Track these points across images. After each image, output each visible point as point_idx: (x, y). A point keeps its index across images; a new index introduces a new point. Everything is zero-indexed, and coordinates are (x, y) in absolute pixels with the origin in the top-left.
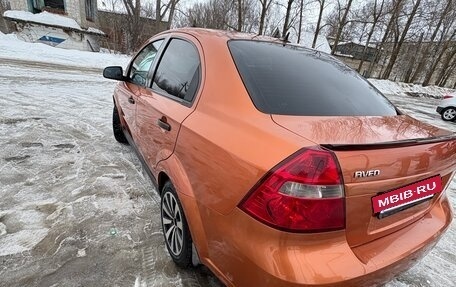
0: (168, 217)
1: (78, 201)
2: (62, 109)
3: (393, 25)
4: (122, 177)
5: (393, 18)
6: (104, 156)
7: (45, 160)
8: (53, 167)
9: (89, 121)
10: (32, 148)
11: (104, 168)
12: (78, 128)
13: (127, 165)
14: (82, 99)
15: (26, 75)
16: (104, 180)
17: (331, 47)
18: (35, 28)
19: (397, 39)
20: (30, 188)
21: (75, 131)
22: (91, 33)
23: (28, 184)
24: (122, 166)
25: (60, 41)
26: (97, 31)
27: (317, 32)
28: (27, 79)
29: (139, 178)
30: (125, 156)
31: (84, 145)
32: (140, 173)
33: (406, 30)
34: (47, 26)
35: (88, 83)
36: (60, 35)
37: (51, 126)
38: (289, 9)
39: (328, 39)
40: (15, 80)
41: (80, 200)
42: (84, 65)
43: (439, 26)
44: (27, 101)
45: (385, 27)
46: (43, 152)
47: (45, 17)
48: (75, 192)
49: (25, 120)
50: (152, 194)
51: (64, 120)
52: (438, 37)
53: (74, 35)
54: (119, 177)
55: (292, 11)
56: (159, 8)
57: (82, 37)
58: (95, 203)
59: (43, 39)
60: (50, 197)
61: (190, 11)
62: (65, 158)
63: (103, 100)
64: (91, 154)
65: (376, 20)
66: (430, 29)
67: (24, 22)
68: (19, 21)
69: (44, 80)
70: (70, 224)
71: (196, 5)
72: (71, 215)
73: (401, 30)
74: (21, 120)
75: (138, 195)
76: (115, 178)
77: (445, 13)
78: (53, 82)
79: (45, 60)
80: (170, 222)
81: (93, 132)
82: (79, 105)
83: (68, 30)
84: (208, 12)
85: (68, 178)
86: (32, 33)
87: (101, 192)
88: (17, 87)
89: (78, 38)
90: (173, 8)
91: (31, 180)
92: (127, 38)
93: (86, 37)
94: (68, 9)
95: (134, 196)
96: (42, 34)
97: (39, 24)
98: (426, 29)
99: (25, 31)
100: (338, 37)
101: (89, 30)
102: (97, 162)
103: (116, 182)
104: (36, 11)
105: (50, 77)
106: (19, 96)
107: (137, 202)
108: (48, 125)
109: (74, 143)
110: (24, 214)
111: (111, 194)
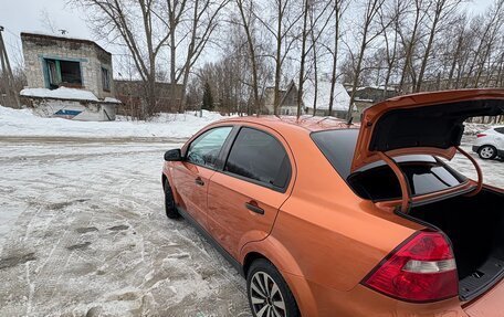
0: (259, 296)
1: (155, 286)
2: (99, 187)
3: (408, 69)
4: (187, 256)
5: (407, 62)
6: (162, 235)
7: (106, 245)
8: (117, 252)
9: (132, 198)
10: (89, 233)
11: (165, 248)
12: (124, 207)
13: (187, 243)
14: (116, 174)
15: (51, 153)
16: (171, 261)
17: (349, 93)
18: (51, 103)
19: (414, 80)
20: (104, 278)
21: (123, 211)
22: (108, 103)
23: (100, 273)
24: (182, 244)
25: (76, 113)
26: (114, 100)
27: (333, 81)
28: (53, 156)
29: (204, 256)
30: (182, 233)
31: (136, 225)
32: (203, 250)
33: (422, 71)
34: (63, 100)
35: (115, 155)
36: (76, 107)
37: (97, 207)
38: (303, 62)
39: (345, 86)
40: (43, 160)
41: (157, 285)
42: (103, 135)
43: (454, 65)
44: (63, 182)
45: (400, 70)
46: (100, 237)
47: (63, 92)
48: (148, 277)
49: (70, 204)
50: (223, 272)
51: (108, 199)
52: (455, 75)
53: (91, 106)
54: (183, 257)
55: (306, 65)
56: (173, 73)
57: (99, 108)
58: (171, 287)
59: (59, 113)
60: (126, 285)
61: (201, 70)
62: (124, 241)
63: (136, 173)
64: (148, 234)
65: (391, 66)
66: (445, 69)
67: (40, 99)
68: (35, 98)
69: (70, 156)
70: (157, 313)
71: (207, 65)
72: (153, 302)
73: (418, 72)
74: (66, 204)
75: (210, 274)
76: (180, 258)
77: (457, 53)
78: (80, 158)
79: (64, 134)
80: (262, 301)
81: (140, 210)
82: (115, 182)
83: (85, 103)
84: (219, 70)
85: (136, 262)
86: (48, 108)
87: (172, 274)
88: (47, 168)
89: (95, 109)
90: (188, 71)
91: (102, 268)
92: (144, 104)
93: (103, 107)
94: (85, 82)
95: (206, 275)
96: (58, 108)
97: (56, 99)
98: (442, 69)
99: (42, 107)
100: (355, 84)
101: (106, 100)
102: (156, 243)
103: (183, 263)
104: (53, 87)
105: (76, 152)
106: (53, 177)
107: (211, 282)
108: (94, 207)
109: (127, 224)
110: (110, 306)
111: (183, 276)
